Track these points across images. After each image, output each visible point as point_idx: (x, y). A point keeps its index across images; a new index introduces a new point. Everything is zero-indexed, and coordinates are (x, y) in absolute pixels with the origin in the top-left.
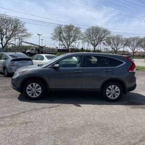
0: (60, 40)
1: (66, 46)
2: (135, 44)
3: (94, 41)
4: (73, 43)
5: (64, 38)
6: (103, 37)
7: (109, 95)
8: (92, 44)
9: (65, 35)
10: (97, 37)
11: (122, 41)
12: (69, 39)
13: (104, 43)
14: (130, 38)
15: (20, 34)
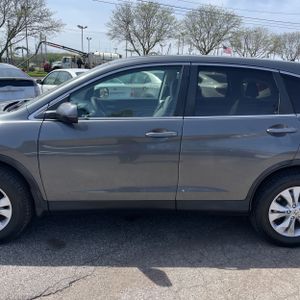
0: (128, 38)
1: (142, 53)
2: (295, 50)
3: (203, 40)
4: (157, 45)
5: (137, 35)
6: (225, 33)
7: (279, 221)
8: (198, 47)
9: (138, 26)
10: (211, 32)
11: (266, 42)
12: (148, 36)
13: (225, 48)
14: (285, 36)
15: (36, 24)
